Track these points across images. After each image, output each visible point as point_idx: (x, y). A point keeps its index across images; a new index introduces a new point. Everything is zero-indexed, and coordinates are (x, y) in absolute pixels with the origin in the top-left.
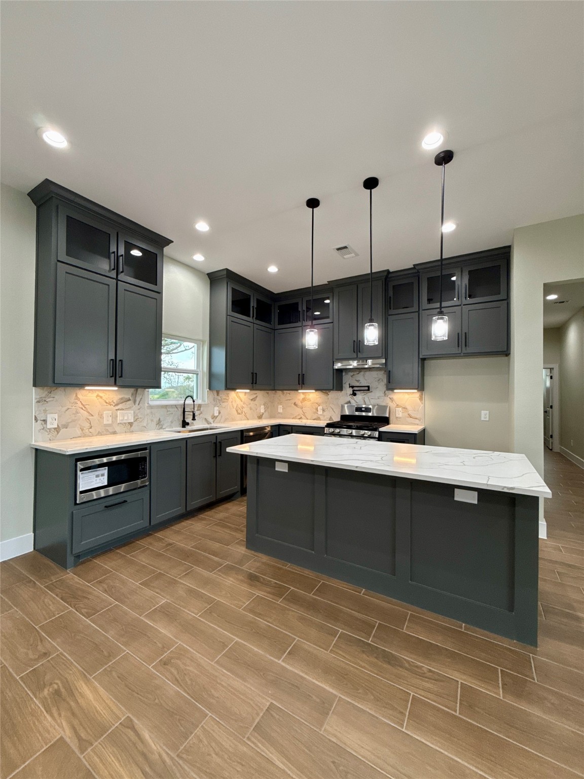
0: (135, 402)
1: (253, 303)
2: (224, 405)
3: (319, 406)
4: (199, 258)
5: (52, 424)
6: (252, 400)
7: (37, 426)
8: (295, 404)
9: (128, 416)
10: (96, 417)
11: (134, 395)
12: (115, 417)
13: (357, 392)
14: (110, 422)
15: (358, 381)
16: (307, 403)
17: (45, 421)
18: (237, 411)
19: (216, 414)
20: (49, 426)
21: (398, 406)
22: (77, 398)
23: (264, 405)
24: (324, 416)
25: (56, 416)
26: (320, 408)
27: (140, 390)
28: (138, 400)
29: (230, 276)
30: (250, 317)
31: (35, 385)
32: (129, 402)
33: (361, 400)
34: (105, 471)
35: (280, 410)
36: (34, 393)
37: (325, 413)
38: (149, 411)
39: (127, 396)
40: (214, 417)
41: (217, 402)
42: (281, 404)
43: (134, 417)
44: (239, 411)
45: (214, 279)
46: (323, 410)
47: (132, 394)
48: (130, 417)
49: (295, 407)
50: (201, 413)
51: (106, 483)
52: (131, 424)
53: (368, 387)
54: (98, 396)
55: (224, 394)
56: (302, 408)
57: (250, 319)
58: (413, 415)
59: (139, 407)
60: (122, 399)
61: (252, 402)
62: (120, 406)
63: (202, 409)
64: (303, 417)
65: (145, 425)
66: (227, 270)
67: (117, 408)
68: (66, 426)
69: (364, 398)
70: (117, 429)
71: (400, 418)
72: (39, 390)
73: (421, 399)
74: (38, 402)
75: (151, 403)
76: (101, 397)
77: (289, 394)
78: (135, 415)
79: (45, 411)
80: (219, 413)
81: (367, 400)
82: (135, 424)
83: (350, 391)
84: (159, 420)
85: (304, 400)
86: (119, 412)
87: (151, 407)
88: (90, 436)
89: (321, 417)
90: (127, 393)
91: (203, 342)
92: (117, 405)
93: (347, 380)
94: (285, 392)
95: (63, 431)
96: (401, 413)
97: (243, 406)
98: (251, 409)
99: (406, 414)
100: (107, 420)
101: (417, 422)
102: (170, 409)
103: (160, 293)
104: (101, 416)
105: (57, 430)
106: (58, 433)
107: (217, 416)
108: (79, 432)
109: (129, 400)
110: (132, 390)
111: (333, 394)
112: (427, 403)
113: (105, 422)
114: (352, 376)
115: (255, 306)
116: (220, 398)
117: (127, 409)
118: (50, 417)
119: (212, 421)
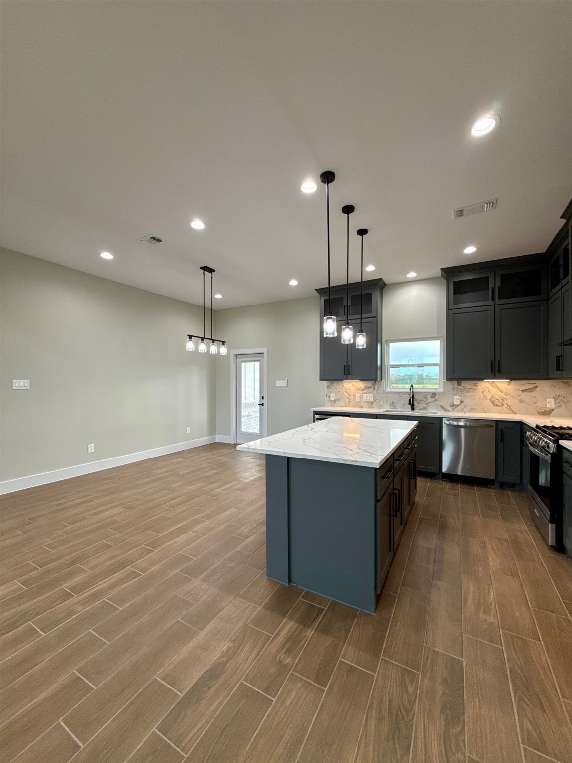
0: (374, 389)
2: (468, 394)
4: (412, 275)
5: (332, 399)
7: (327, 399)
9: (369, 397)
10: (352, 397)
11: (374, 384)
12: (361, 398)
14: (359, 400)
17: (330, 397)
18: (492, 402)
22: (343, 386)
25: (334, 395)
27: (377, 382)
28: (376, 387)
32: (371, 389)
36: (325, 384)
38: (384, 395)
41: (456, 392)
43: (374, 399)
48: (371, 399)
52: (372, 403)
54: (353, 385)
55: (467, 384)
59: (377, 392)
60: (366, 387)
61: (528, 394)
62: (365, 391)
63: (437, 397)
65: (382, 404)
67: (363, 392)
68: (338, 400)
70: (364, 405)
74: (327, 388)
75: (385, 390)
78: (375, 397)
79: (330, 392)
82: (375, 403)
84: (393, 402)
86: (364, 395)
87: (387, 393)
88: (348, 407)
90: (369, 384)
92: (363, 390)
95: (337, 402)
97: (505, 397)
98: (522, 401)
102: (403, 395)
103: (377, 317)
104: (354, 396)
105: (335, 401)
106: (335, 403)
107: (458, 405)
108: (343, 404)
110: (373, 382)
113: (357, 400)
116: (462, 388)
117: (369, 393)
118: (331, 395)
119: (450, 409)
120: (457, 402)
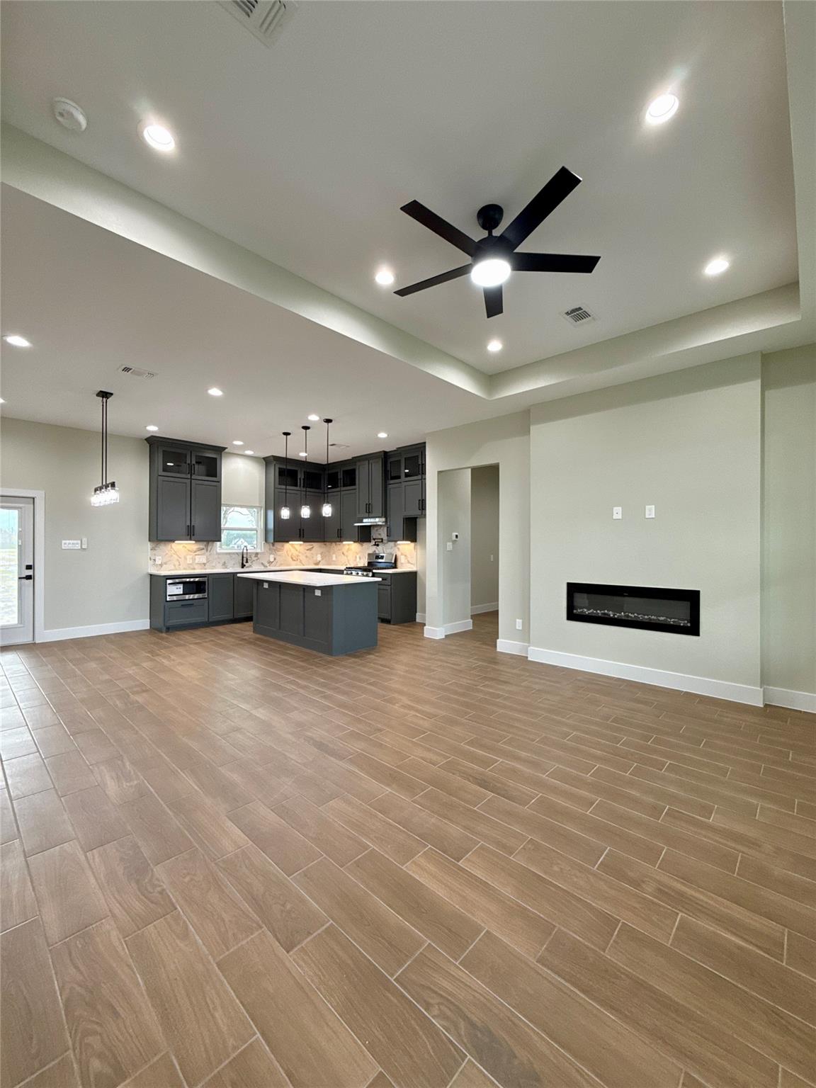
0: (207, 550)
1: (301, 476)
3: (357, 555)
4: (249, 452)
5: (158, 562)
7: (151, 562)
9: (202, 559)
10: (183, 558)
11: (207, 546)
12: (193, 559)
13: (377, 543)
14: (191, 562)
16: (350, 552)
17: (155, 560)
21: (401, 553)
22: (171, 548)
24: (360, 563)
25: (160, 557)
27: (210, 543)
28: (209, 549)
29: (277, 459)
30: (297, 486)
31: (150, 541)
34: (181, 586)
36: (149, 545)
37: (361, 561)
38: (216, 556)
39: (202, 547)
40: (270, 563)
41: (271, 551)
44: (294, 559)
45: (268, 461)
47: (205, 546)
48: (204, 560)
49: (343, 555)
50: (258, 559)
51: (182, 593)
52: (205, 564)
53: (382, 539)
54: (183, 546)
55: (278, 545)
56: (347, 557)
57: (298, 488)
58: (410, 561)
59: (210, 553)
60: (198, 548)
61: (308, 552)
62: (197, 553)
63: (259, 556)
64: (348, 564)
65: (214, 564)
66: (273, 456)
67: (195, 554)
68: (166, 563)
70: (196, 567)
71: (403, 564)
72: (152, 544)
73: (415, 548)
74: (152, 550)
75: (218, 551)
76: (185, 547)
78: (207, 559)
79: (155, 554)
80: (275, 559)
83: (373, 542)
84: (225, 561)
85: (348, 549)
86: (197, 557)
87: (219, 553)
88: (179, 570)
90: (201, 545)
91: (261, 507)
92: (195, 552)
95: (164, 566)
96: (403, 558)
97: (298, 554)
98: (307, 557)
99: (406, 561)
101: (412, 566)
102: (233, 555)
103: (220, 482)
104: (186, 558)
105: (161, 565)
106: (162, 567)
107: (273, 562)
108: (173, 567)
109: (203, 549)
110: (205, 543)
112: (418, 551)
113: (188, 562)
115: (303, 477)
116: (274, 548)
117: (201, 555)
118: (157, 558)
119: (268, 565)
120: (272, 560)
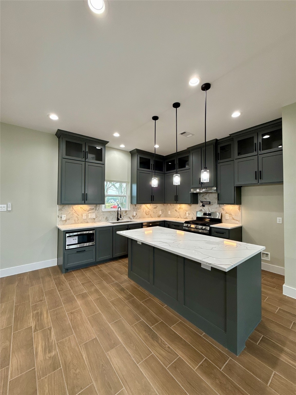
0: (96, 210)
1: (152, 163)
2: (139, 210)
3: (187, 211)
4: (122, 146)
5: (64, 218)
6: (154, 208)
7: (58, 219)
8: (176, 210)
9: (92, 215)
10: (80, 216)
12: (87, 216)
13: (205, 205)
14: (86, 218)
15: (206, 199)
16: (181, 210)
17: (61, 217)
18: (146, 213)
19: (135, 215)
20: (63, 219)
21: (226, 213)
22: (73, 209)
23: (161, 210)
24: (189, 217)
25: (65, 215)
26: (187, 213)
27: (98, 205)
28: (97, 209)
29: (138, 151)
30: (150, 169)
31: (58, 204)
32: (93, 210)
33: (207, 209)
34: (77, 238)
35: (169, 213)
36: (58, 207)
37: (189, 215)
38: (102, 214)
39: (93, 208)
40: (134, 216)
41: (134, 210)
42: (169, 210)
43: (96, 216)
44: (147, 214)
45: (133, 153)
46: (189, 214)
47: (95, 207)
48: (94, 216)
49: (176, 212)
50: (127, 214)
51: (77, 243)
52: (94, 219)
53: (210, 202)
54: (81, 208)
55: (138, 206)
56: (179, 212)
57: (150, 170)
58: (235, 218)
59: (98, 212)
60: (90, 209)
61: (155, 209)
63: (127, 213)
64: (180, 217)
65: (100, 219)
66: (137, 149)
67: (89, 212)
68: (69, 219)
69: (209, 208)
70: (89, 221)
71: (228, 220)
72: (60, 206)
73: (239, 209)
74: (59, 210)
75: (103, 210)
76: (82, 208)
77: (173, 205)
78: (96, 215)
79: (61, 213)
80: (136, 214)
81: (210, 209)
82: (96, 219)
83: (201, 204)
84: (107, 217)
85: (180, 208)
86: (89, 214)
87: (103, 212)
88: (78, 223)
89: (188, 217)
90: (93, 207)
91: (128, 182)
93: (200, 198)
94: (171, 204)
95: (68, 221)
96: (228, 217)
97: (149, 211)
98: (154, 212)
99: (231, 218)
100: (84, 217)
101: (237, 222)
102: (112, 213)
103: (104, 164)
104: (82, 215)
105: (66, 221)
106: (66, 222)
107: (135, 216)
108: (74, 222)
109: (94, 209)
110: (95, 205)
111: (194, 206)
112: (243, 211)
114: (202, 196)
115: (153, 164)
116: (136, 208)
117: (93, 213)
118: (63, 216)
119: (132, 218)
